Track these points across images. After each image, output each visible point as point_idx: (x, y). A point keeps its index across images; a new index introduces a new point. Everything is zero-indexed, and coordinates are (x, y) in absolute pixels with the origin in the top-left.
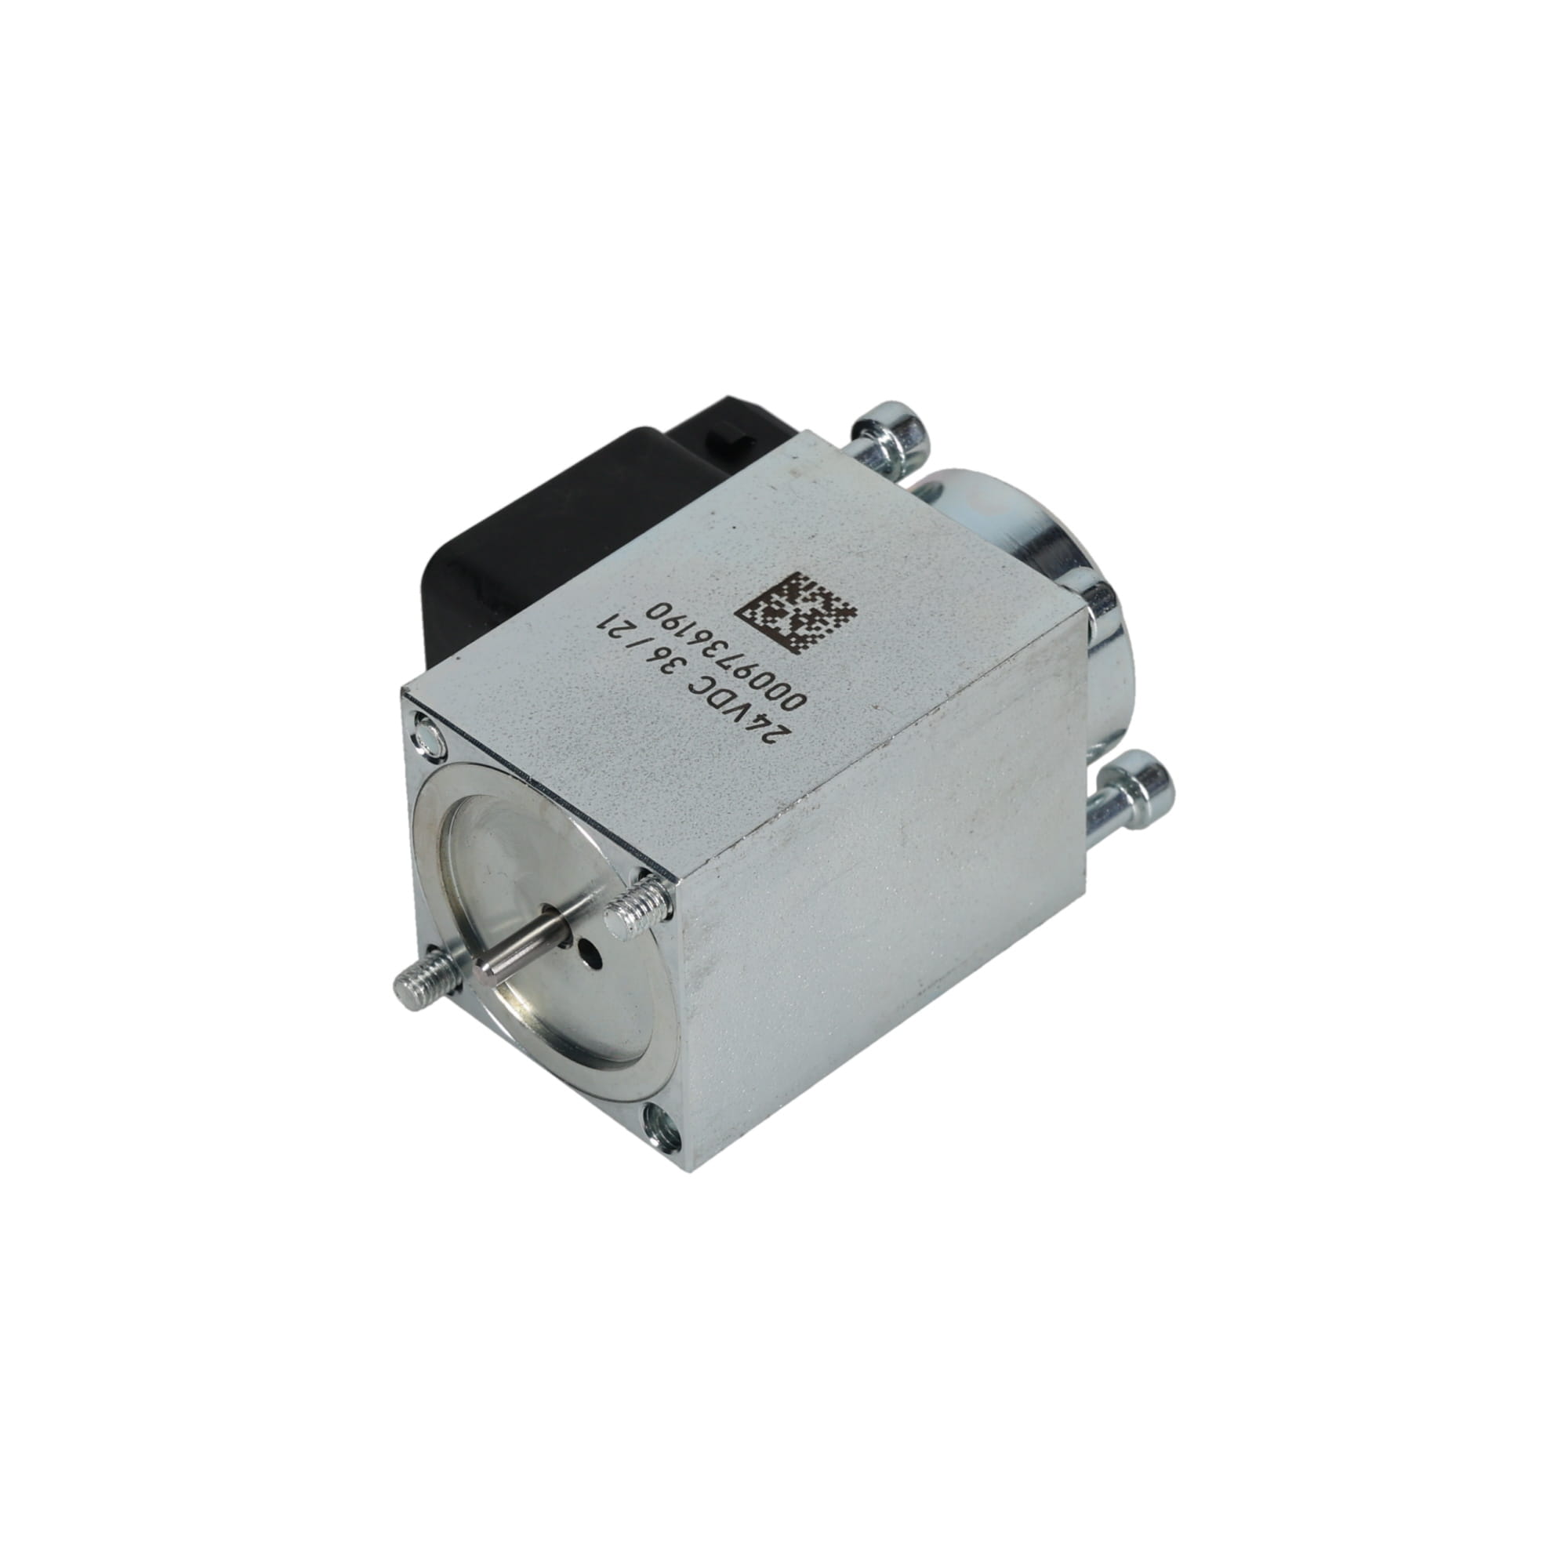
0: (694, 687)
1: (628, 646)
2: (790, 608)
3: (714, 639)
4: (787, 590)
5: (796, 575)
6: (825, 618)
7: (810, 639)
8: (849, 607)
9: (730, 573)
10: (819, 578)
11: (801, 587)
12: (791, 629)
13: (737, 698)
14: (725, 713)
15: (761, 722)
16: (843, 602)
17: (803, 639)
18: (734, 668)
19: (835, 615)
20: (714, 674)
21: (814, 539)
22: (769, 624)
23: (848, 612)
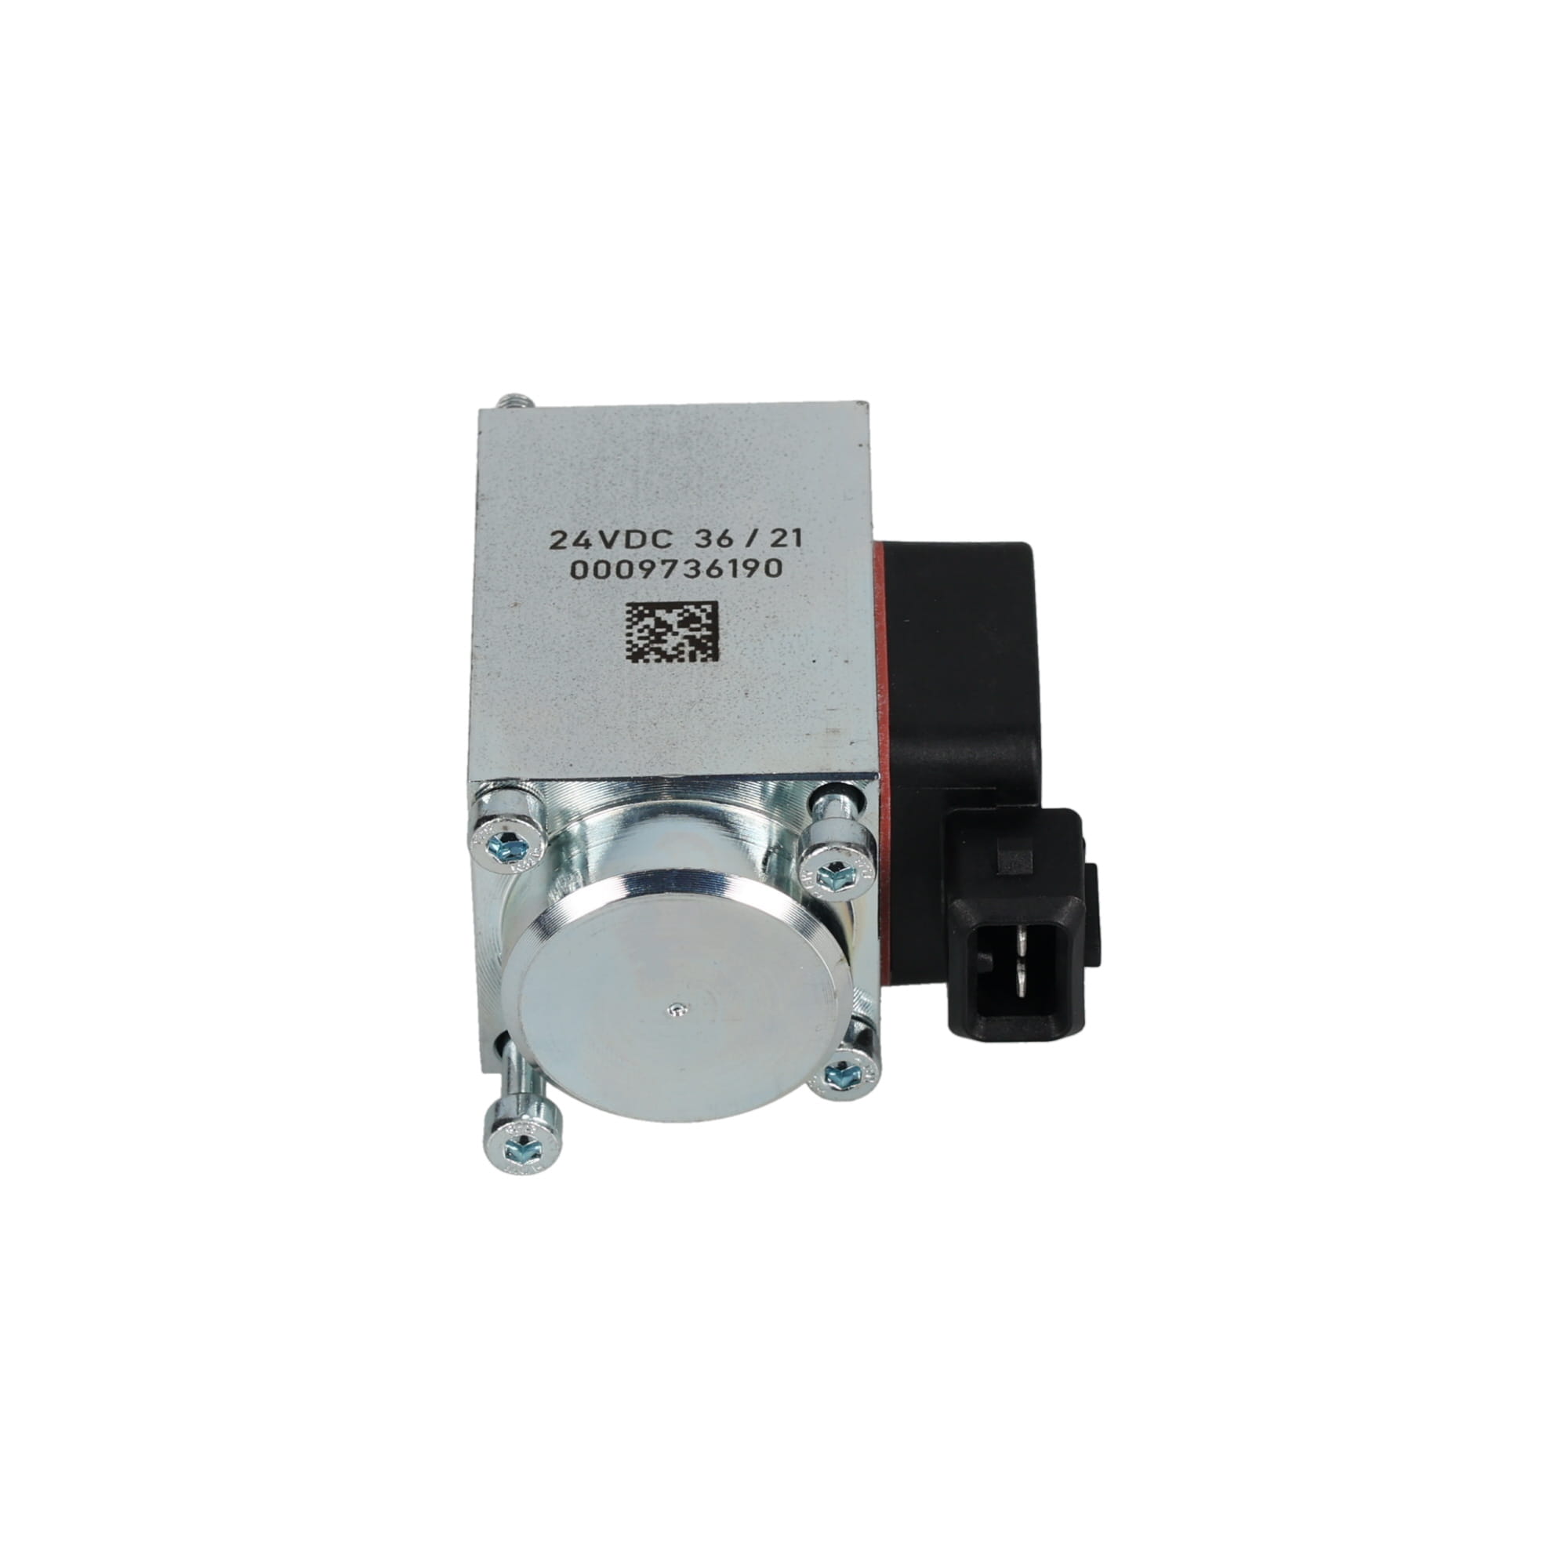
0: (665, 534)
1: (755, 531)
2: (684, 631)
3: (703, 575)
4: (705, 644)
5: (715, 657)
6: (647, 642)
7: (635, 619)
8: (641, 661)
9: (766, 627)
10: (695, 667)
11: (698, 652)
12: (660, 618)
13: (624, 546)
14: (617, 533)
15: (582, 541)
16: (652, 662)
17: (641, 616)
18: (658, 565)
19: (642, 649)
20: (665, 552)
21: (743, 693)
22: (681, 611)
23: (636, 656)
